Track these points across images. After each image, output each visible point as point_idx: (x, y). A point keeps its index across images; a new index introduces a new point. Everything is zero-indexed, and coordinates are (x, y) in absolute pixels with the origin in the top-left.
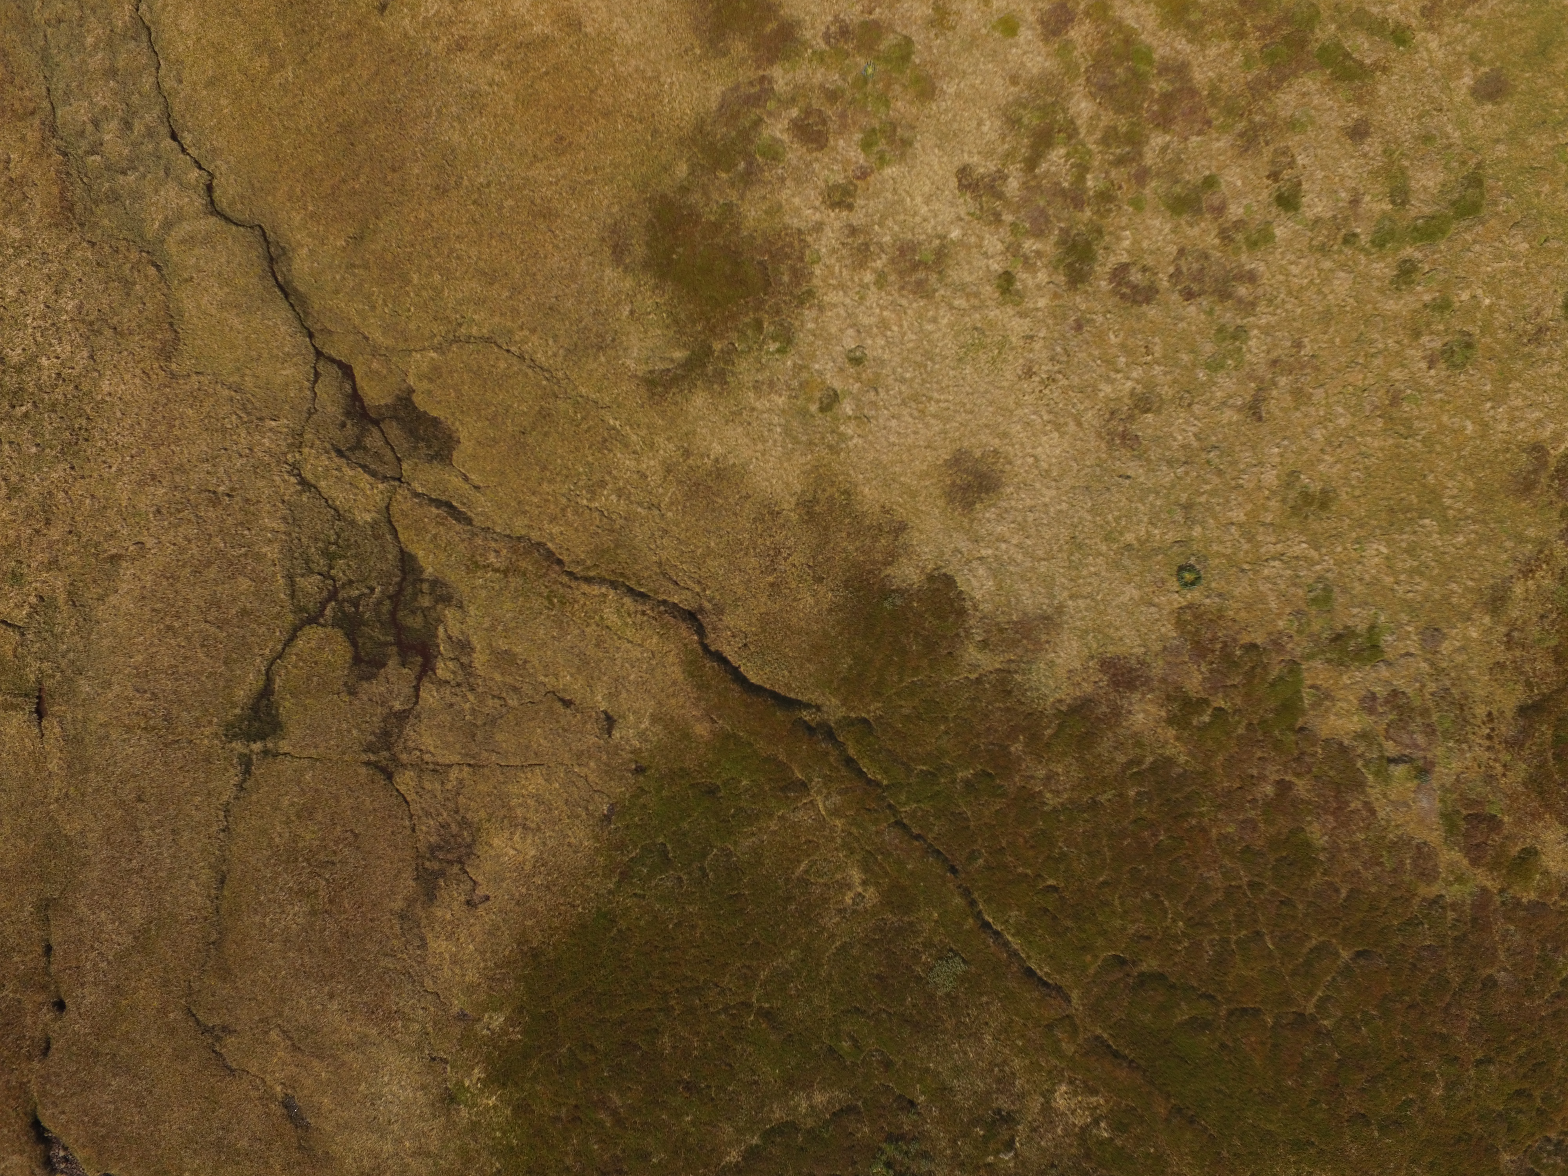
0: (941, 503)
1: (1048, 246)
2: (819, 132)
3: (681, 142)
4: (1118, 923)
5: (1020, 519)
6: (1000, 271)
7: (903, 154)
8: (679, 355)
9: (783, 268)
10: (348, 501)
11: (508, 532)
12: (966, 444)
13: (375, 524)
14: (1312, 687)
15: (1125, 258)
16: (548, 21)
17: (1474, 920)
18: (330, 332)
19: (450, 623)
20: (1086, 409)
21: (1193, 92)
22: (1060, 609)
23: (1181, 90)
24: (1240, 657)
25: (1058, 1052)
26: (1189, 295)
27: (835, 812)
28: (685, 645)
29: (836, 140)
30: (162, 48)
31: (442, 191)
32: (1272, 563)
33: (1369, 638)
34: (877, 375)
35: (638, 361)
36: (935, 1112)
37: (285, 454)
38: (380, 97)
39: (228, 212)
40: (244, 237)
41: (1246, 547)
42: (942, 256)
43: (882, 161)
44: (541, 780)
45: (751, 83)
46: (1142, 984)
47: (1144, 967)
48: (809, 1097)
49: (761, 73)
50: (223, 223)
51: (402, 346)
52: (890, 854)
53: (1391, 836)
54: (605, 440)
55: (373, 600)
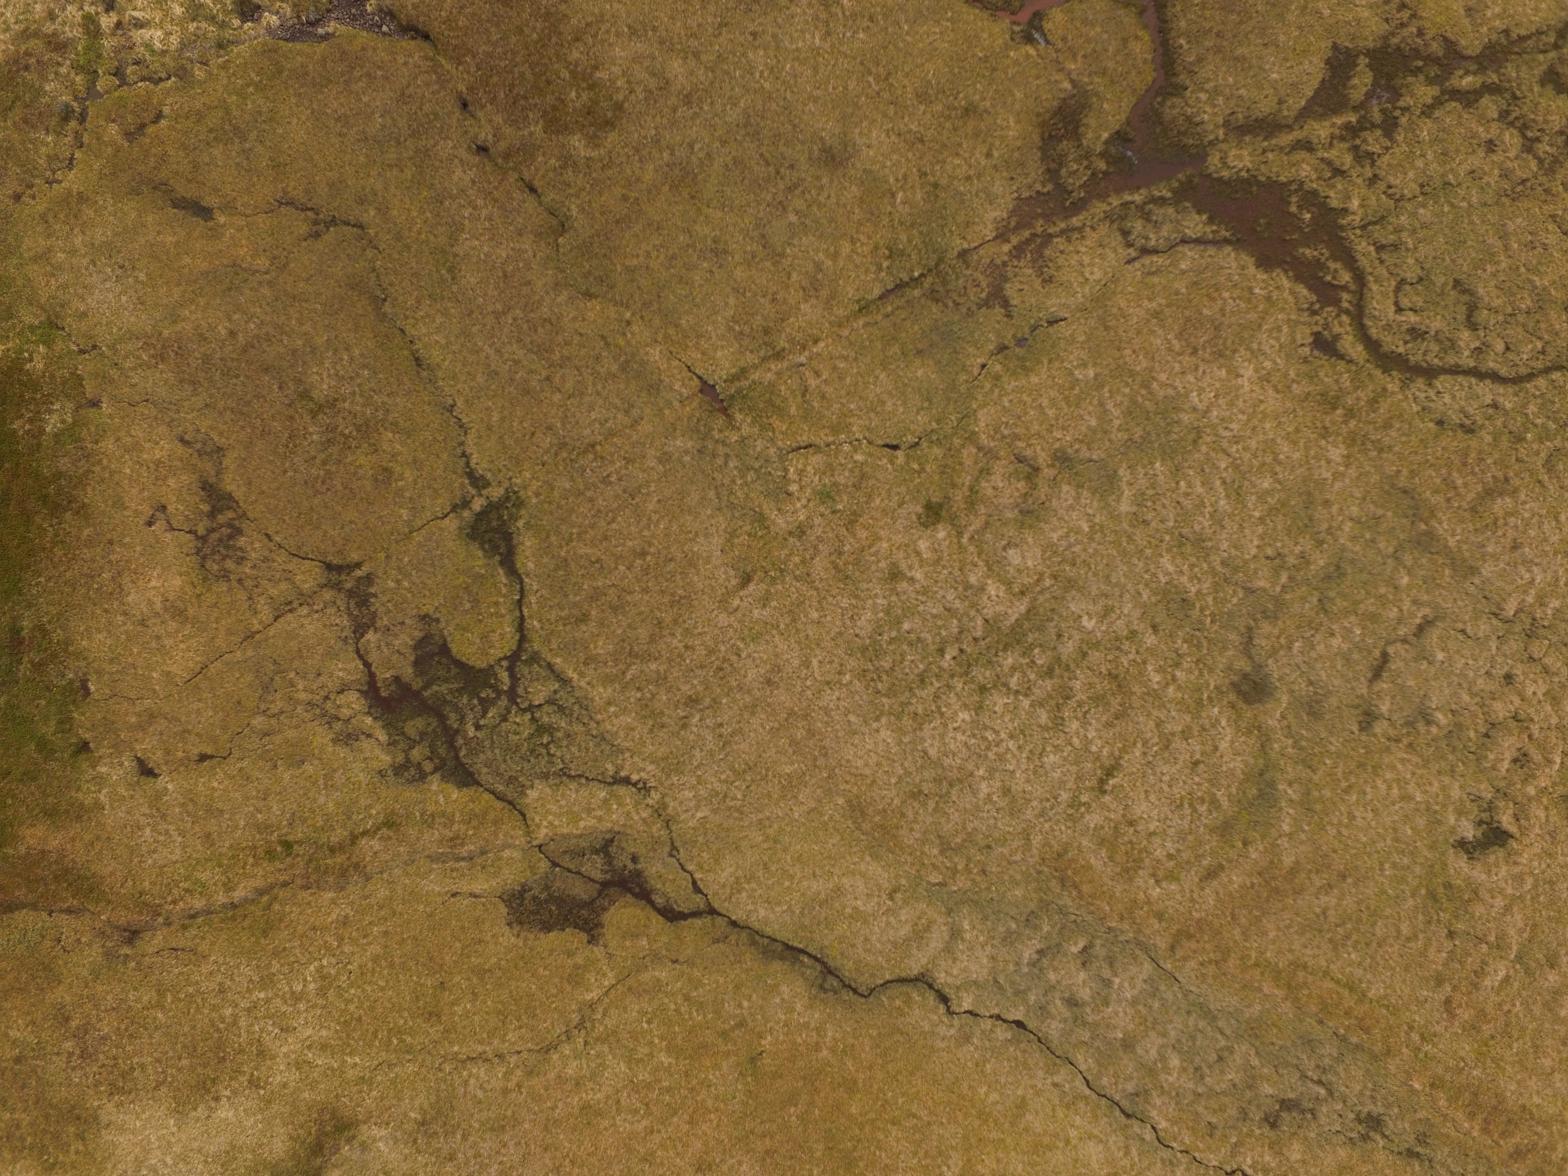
10: (564, 795)
11: (385, 875)
13: (523, 791)
18: (716, 941)
19: (377, 751)
30: (1098, 1106)
37: (663, 795)
39: (905, 988)
40: (873, 975)
44: (174, 669)
50: (903, 974)
51: (631, 981)
54: (349, 1036)
55: (470, 717)
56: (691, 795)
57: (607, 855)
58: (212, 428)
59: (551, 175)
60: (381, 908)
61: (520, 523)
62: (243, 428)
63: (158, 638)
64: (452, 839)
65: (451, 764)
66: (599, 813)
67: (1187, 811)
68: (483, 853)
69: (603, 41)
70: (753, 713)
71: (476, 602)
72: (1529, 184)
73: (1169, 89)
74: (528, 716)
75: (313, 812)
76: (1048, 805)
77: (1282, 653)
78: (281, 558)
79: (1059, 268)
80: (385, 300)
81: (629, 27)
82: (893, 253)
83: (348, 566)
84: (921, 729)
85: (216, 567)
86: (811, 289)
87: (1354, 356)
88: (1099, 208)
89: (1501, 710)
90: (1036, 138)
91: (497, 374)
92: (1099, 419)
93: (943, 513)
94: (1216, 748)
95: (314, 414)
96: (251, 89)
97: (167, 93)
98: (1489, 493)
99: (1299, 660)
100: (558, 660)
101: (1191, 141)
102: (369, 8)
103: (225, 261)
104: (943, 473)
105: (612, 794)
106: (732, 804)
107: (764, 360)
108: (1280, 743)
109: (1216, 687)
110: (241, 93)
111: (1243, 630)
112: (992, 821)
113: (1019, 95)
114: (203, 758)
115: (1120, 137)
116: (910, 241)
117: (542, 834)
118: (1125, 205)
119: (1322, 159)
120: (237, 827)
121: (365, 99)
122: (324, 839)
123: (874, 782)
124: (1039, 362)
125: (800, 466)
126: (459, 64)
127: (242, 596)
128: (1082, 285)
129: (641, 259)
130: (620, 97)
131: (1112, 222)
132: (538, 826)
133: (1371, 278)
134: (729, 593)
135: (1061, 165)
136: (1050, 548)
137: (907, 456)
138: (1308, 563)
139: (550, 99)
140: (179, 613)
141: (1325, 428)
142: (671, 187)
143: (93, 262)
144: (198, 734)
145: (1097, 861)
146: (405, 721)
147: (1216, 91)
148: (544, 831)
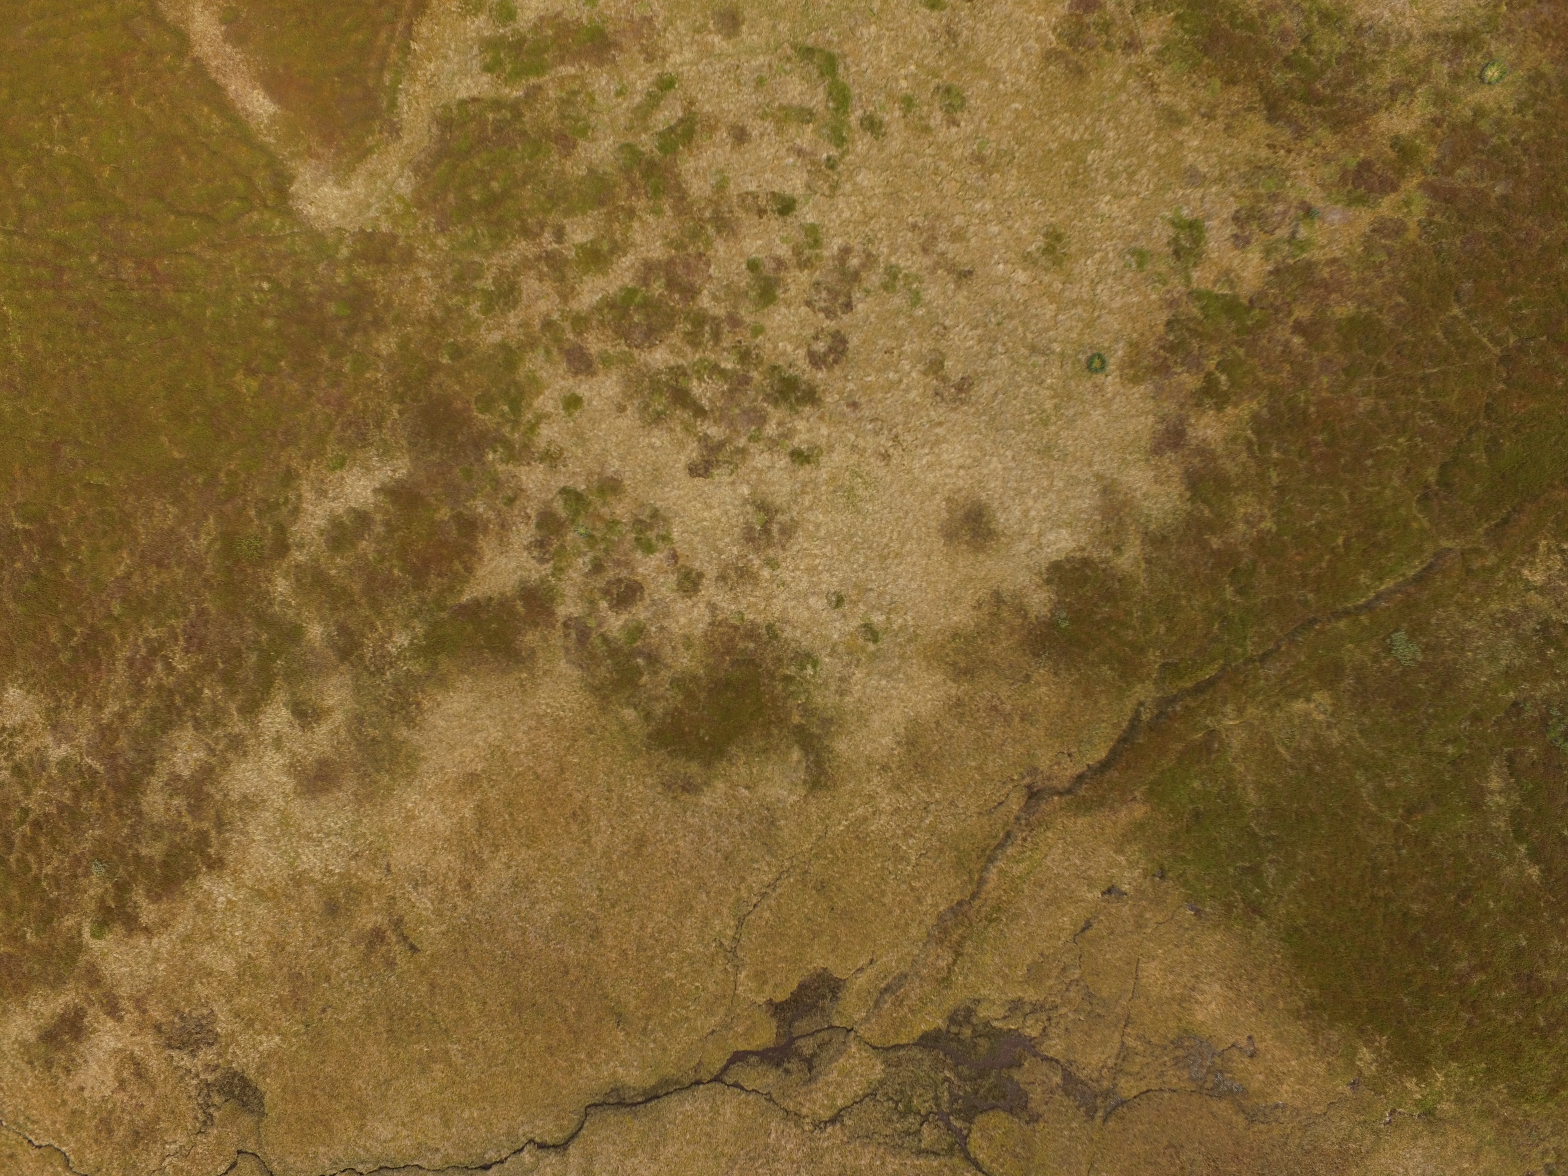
0: (981, 557)
1: (775, 415)
2: (627, 586)
3: (604, 710)
4: (1388, 493)
5: (1012, 493)
6: (788, 459)
7: (664, 520)
8: (796, 754)
9: (741, 646)
10: (861, 1082)
11: (920, 944)
12: (934, 524)
13: (887, 1063)
14: (1215, 284)
15: (802, 352)
16: (463, 802)
17: (1446, 201)
18: (700, 1063)
19: (992, 1014)
20: (928, 415)
21: (671, 262)
22: (1099, 477)
23: (667, 273)
24: (1176, 337)
25: (1494, 569)
26: (848, 306)
27: (1240, 711)
28: (1062, 809)
29: (637, 574)
30: (403, 1160)
31: (596, 934)
32: (1098, 291)
33: (1182, 228)
34: (855, 585)
35: (791, 792)
36: (1526, 686)
37: (804, 1131)
38: (497, 970)
39: (567, 1133)
40: (593, 1124)
41: (1080, 309)
42: (764, 507)
43: (666, 538)
44: (1153, 964)
45: (567, 636)
46: (1447, 485)
47: (1432, 479)
48: (1492, 793)
49: (558, 625)
50: (576, 1140)
51: (727, 1002)
52: (1289, 673)
53: (1359, 250)
54: (857, 837)
55: (956, 1081)
56: (788, 1146)
57: (805, 1060)
58: (1270, 1131)
64: (902, 1001)
65: (943, 1042)
66: (831, 1088)
68: (877, 1005)
74: (923, 1112)
75: (995, 948)
78: (1154, 1084)
83: (1110, 1114)
85: (1187, 1044)
100: (935, 1164)
106: (760, 1160)
114: (1088, 926)
117: (854, 1045)
120: (1030, 905)
122: (975, 940)
127: (1155, 1040)
132: (859, 1050)
144: (1103, 937)
146: (992, 1043)
148: (854, 1048)
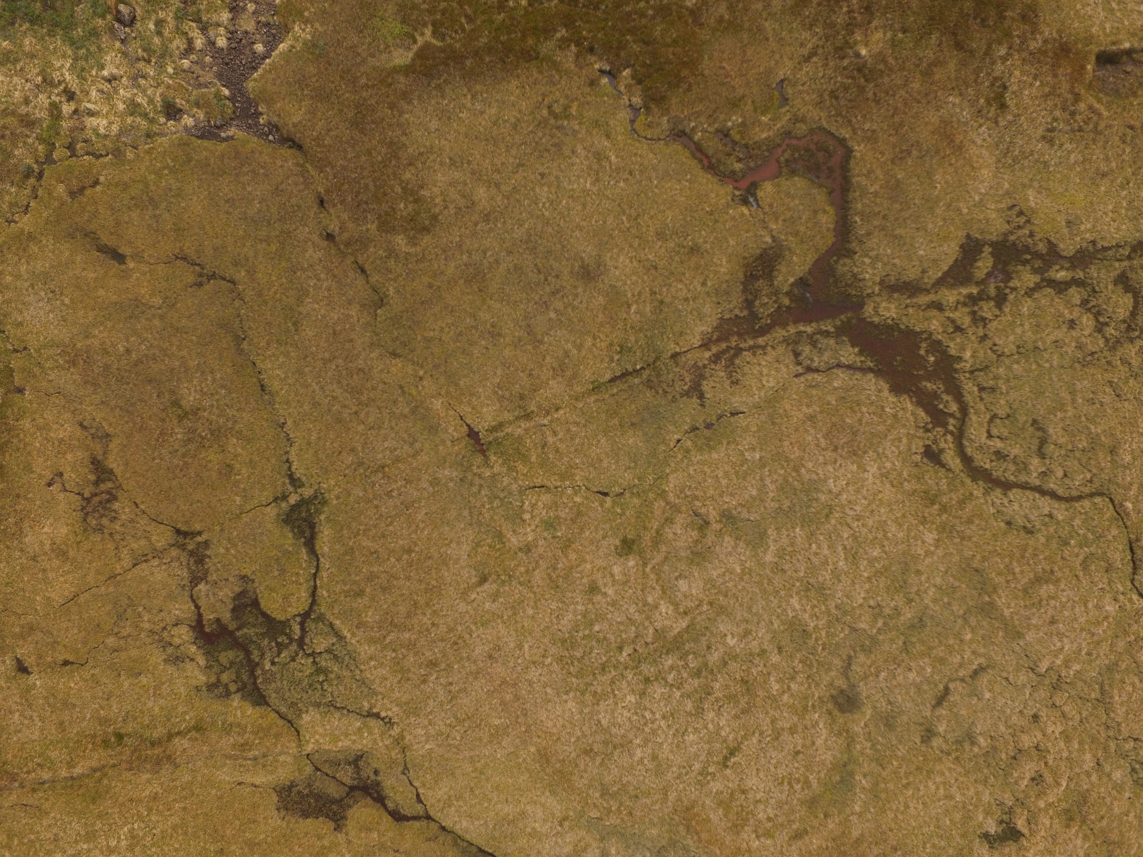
10: (330, 721)
13: (300, 714)
18: (428, 840)
19: (197, 672)
37: (403, 729)
44: (53, 595)
56: (423, 732)
57: (357, 766)
58: (104, 419)
59: (378, 262)
60: (183, 789)
61: (322, 517)
62: (127, 422)
63: (44, 571)
64: (242, 745)
65: (249, 687)
66: (354, 738)
67: (786, 787)
68: (264, 756)
69: (430, 167)
70: (476, 678)
71: (283, 571)
72: (1096, 356)
73: (843, 252)
74: (311, 659)
75: (143, 713)
76: (684, 771)
77: (871, 678)
78: (143, 521)
79: (744, 375)
80: (244, 339)
81: (450, 159)
82: (623, 349)
83: (192, 533)
84: (598, 704)
85: (94, 522)
86: (560, 369)
87: (953, 466)
88: (779, 333)
89: (1027, 741)
90: (741, 275)
91: (320, 405)
92: (759, 490)
93: (635, 547)
94: (813, 743)
95: (180, 419)
96: (166, 172)
97: (104, 167)
98: (1038, 580)
99: (883, 685)
100: (338, 622)
101: (854, 292)
102: (261, 121)
103: (130, 296)
104: (638, 517)
105: (365, 724)
106: (451, 742)
107: (518, 418)
108: (862, 745)
109: (819, 698)
110: (158, 174)
111: (845, 657)
112: (642, 778)
113: (732, 242)
114: (66, 663)
115: (802, 282)
116: (636, 342)
117: (309, 748)
118: (800, 333)
119: (948, 318)
120: (84, 718)
121: (249, 189)
122: (147, 734)
123: (558, 739)
124: (720, 443)
125: (533, 501)
126: (321, 172)
127: (111, 546)
128: (759, 389)
129: (437, 333)
130: (437, 210)
131: (788, 344)
132: (308, 742)
133: (972, 411)
134: (470, 588)
135: (756, 297)
136: (710, 582)
137: (614, 502)
138: (899, 614)
139: (385, 207)
140: (62, 555)
141: (924, 517)
142: (466, 281)
143: (32, 286)
144: (65, 646)
145: (716, 816)
146: (220, 652)
147: (877, 258)
148: (311, 746)
